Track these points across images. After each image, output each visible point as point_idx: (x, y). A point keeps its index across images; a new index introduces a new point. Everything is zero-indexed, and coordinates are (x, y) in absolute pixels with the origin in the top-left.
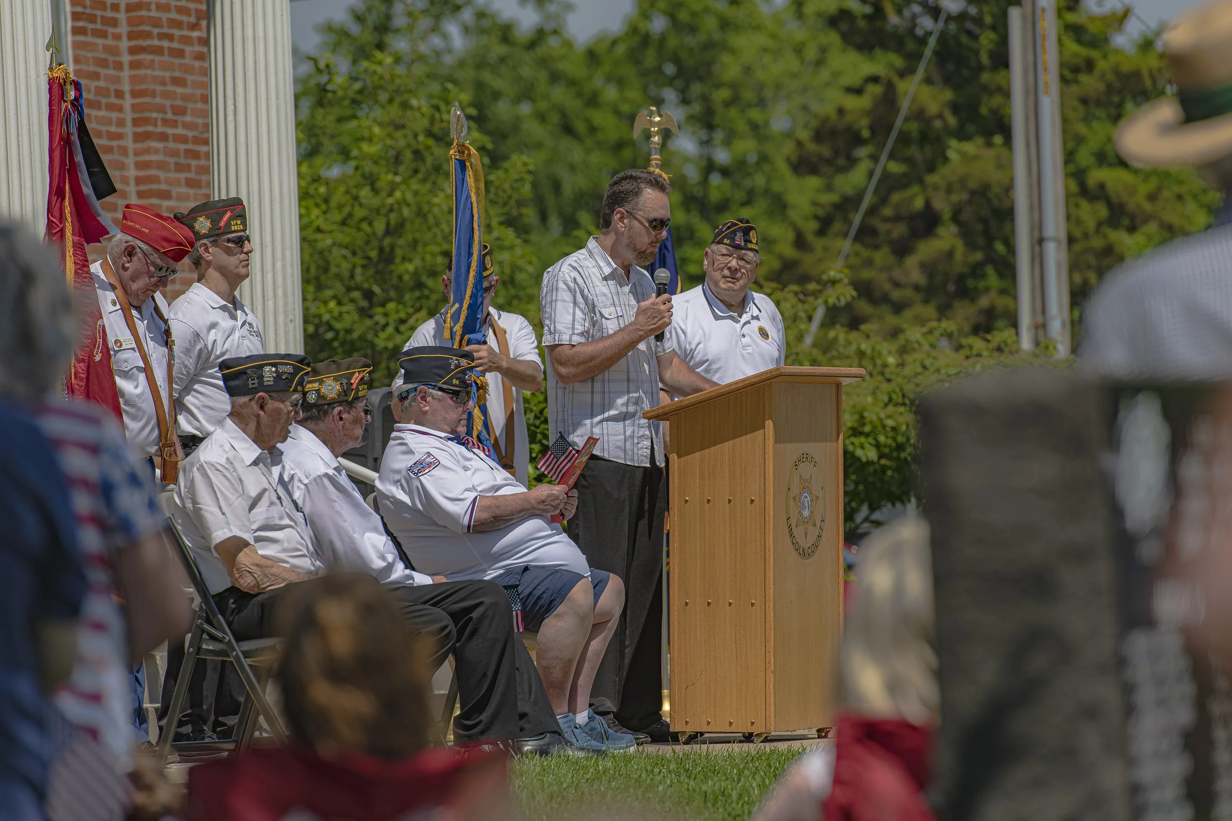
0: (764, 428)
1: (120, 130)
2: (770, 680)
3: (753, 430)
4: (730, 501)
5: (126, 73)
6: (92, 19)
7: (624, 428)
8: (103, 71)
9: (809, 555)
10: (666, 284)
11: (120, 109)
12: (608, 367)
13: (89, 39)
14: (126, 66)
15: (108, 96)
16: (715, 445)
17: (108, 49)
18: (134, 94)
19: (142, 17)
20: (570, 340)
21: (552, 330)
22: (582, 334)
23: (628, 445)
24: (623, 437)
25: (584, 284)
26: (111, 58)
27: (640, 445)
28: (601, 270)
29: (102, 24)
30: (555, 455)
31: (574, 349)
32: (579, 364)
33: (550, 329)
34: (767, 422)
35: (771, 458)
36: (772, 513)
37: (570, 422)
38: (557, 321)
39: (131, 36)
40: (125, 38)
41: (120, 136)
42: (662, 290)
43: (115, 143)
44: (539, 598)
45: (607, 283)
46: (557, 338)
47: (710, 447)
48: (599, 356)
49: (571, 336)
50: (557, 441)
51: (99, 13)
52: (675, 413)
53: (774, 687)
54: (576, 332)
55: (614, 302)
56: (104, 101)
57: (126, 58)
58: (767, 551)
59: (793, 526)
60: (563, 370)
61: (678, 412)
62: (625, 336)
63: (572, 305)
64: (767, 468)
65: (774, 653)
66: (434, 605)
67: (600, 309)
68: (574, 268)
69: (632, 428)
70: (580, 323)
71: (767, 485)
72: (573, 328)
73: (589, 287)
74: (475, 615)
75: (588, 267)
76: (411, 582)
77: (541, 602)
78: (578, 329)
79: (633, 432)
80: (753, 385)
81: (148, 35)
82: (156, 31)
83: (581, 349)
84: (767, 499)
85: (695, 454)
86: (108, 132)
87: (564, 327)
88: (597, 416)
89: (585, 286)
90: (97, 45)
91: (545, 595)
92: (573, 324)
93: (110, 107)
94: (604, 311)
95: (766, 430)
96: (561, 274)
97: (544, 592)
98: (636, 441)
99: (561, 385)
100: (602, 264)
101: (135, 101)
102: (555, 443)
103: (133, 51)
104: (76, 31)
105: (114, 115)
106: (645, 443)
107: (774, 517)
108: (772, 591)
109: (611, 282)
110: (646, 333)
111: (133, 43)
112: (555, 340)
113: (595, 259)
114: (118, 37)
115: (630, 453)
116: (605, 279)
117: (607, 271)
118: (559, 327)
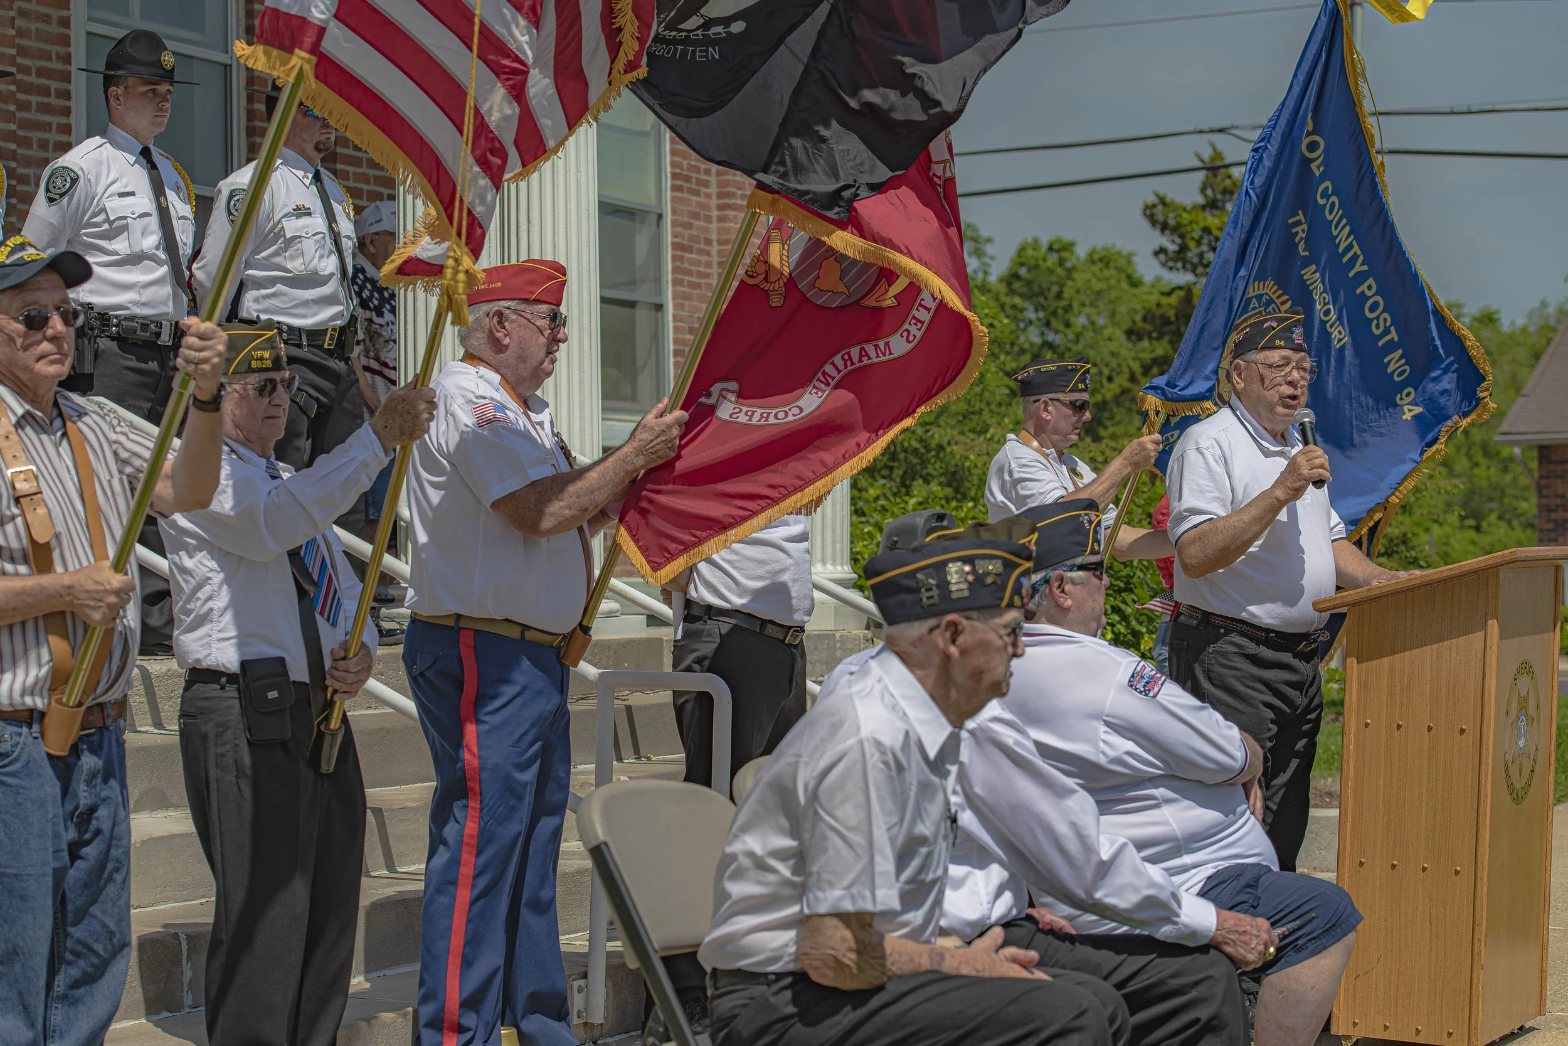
0: (1485, 630)
1: (707, 271)
2: (1478, 978)
3: (1470, 631)
4: (1430, 728)
5: (714, 225)
6: (688, 179)
8: (696, 223)
9: (1522, 798)
11: (708, 254)
13: (685, 195)
14: (714, 219)
15: (698, 242)
17: (700, 205)
18: (720, 243)
19: (728, 180)
26: (702, 213)
29: (697, 184)
34: (1490, 622)
36: (1491, 749)
39: (720, 195)
40: (714, 197)
41: (707, 276)
43: (703, 281)
51: (694, 175)
56: (695, 246)
57: (715, 213)
59: (1510, 763)
61: (1362, 604)
65: (1485, 942)
71: (1485, 710)
81: (733, 195)
82: (739, 192)
84: (1484, 730)
85: (1382, 659)
86: (698, 272)
90: (691, 200)
93: (701, 252)
95: (1489, 631)
101: (721, 248)
103: (720, 207)
104: (674, 188)
105: (703, 258)
107: (1493, 755)
108: (1486, 856)
111: (720, 201)
114: (709, 196)
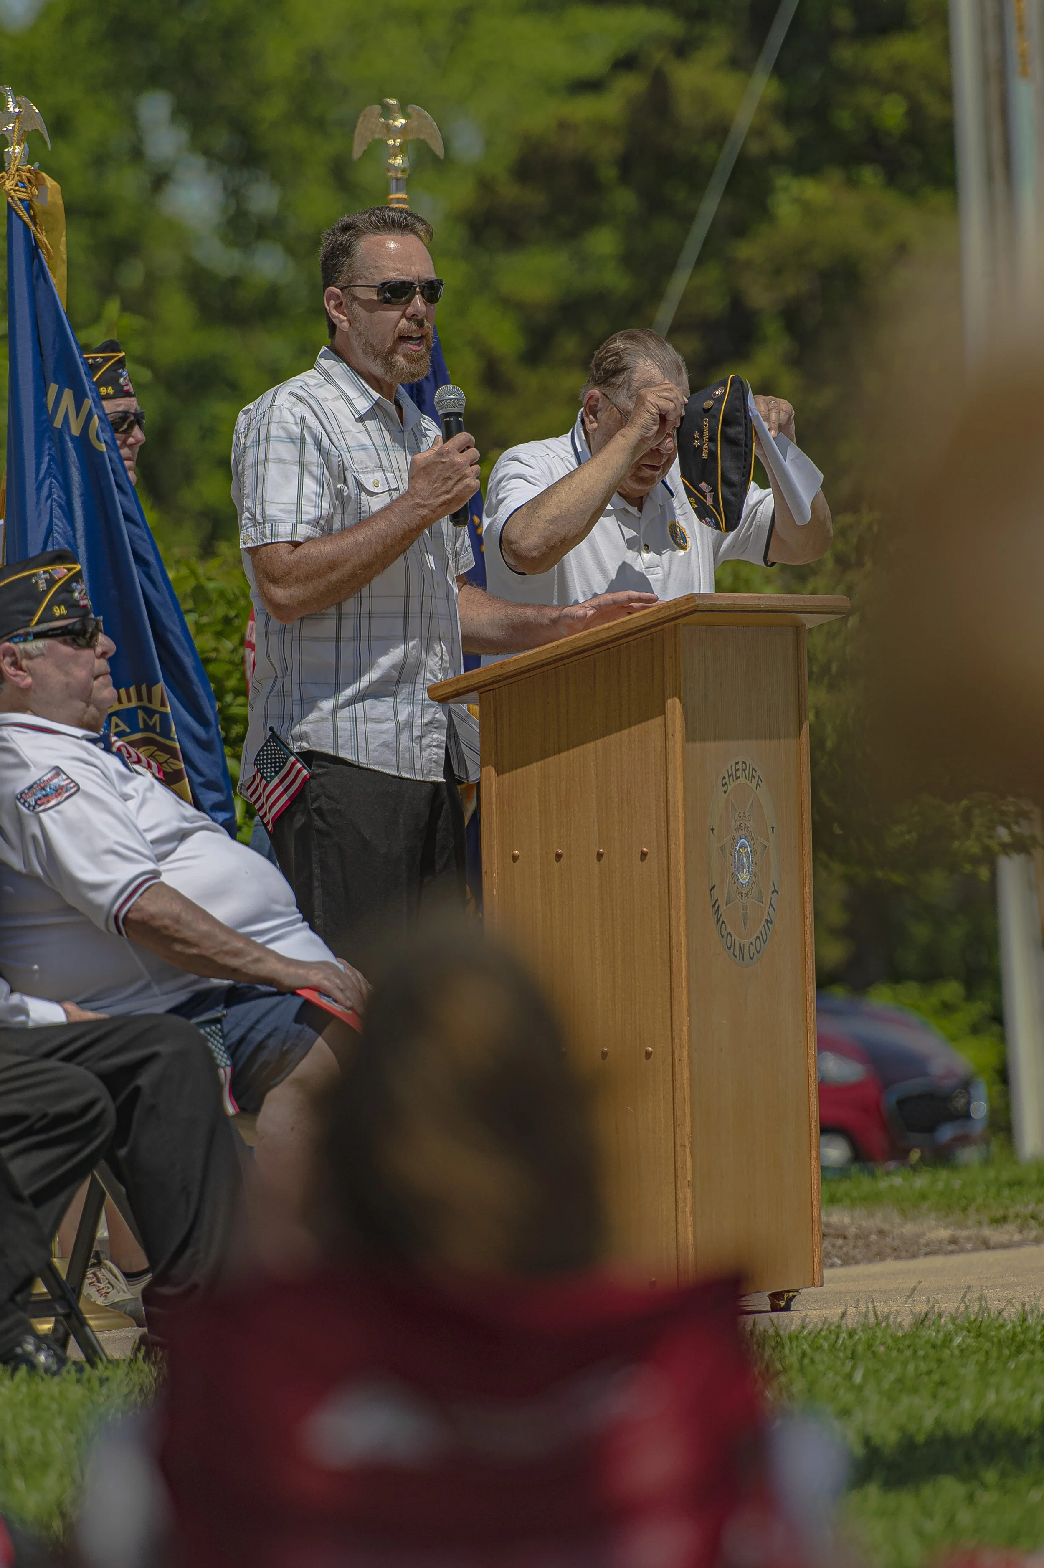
0: (664, 713)
2: (685, 1201)
3: (644, 717)
4: (600, 856)
7: (395, 708)
9: (751, 958)
10: (459, 415)
12: (368, 580)
16: (568, 749)
20: (294, 533)
21: (258, 517)
22: (315, 523)
23: (404, 738)
24: (393, 724)
25: (321, 429)
27: (425, 741)
28: (352, 404)
30: (262, 774)
31: (300, 551)
32: (308, 578)
33: (253, 515)
34: (669, 701)
35: (679, 770)
36: (682, 876)
37: (296, 696)
38: (267, 498)
42: (454, 426)
44: (260, 1046)
45: (365, 426)
46: (268, 532)
47: (559, 752)
48: (347, 560)
49: (294, 527)
50: (266, 745)
52: (490, 687)
53: (694, 1213)
54: (305, 518)
55: (381, 463)
58: (674, 951)
59: (722, 903)
60: (280, 594)
61: (495, 686)
62: (394, 520)
63: (296, 469)
64: (671, 789)
65: (691, 1149)
66: (68, 1059)
67: (356, 475)
68: (300, 398)
69: (410, 708)
70: (311, 501)
71: (671, 823)
72: (299, 511)
73: (333, 436)
74: (143, 1080)
75: (326, 399)
76: (22, 1018)
77: (264, 1056)
78: (309, 513)
79: (412, 715)
80: (641, 630)
83: (312, 550)
84: (672, 852)
85: (531, 766)
87: (281, 510)
88: (348, 685)
89: (323, 432)
91: (272, 1042)
92: (299, 505)
94: (362, 478)
95: (669, 716)
96: (276, 412)
97: (269, 1035)
98: (417, 733)
99: (275, 623)
100: (352, 393)
102: (262, 750)
106: (435, 736)
107: (686, 885)
108: (685, 1028)
109: (371, 424)
110: (433, 511)
112: (264, 535)
113: (337, 385)
115: (407, 756)
116: (361, 419)
117: (363, 405)
118: (271, 510)
